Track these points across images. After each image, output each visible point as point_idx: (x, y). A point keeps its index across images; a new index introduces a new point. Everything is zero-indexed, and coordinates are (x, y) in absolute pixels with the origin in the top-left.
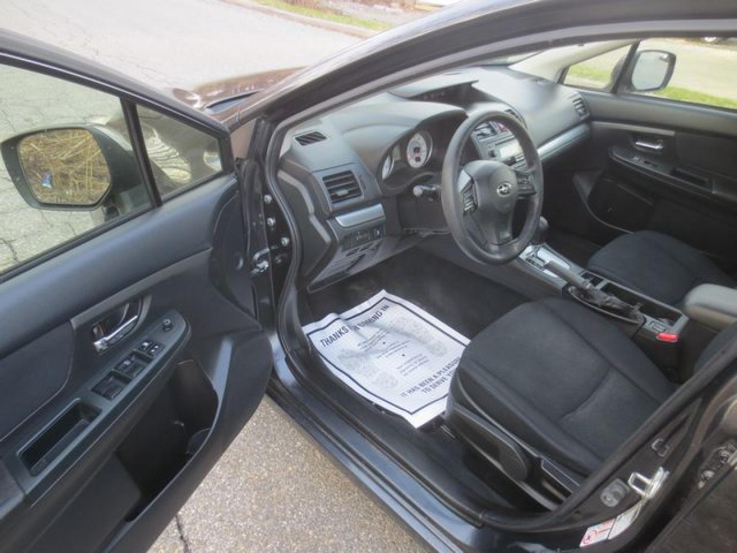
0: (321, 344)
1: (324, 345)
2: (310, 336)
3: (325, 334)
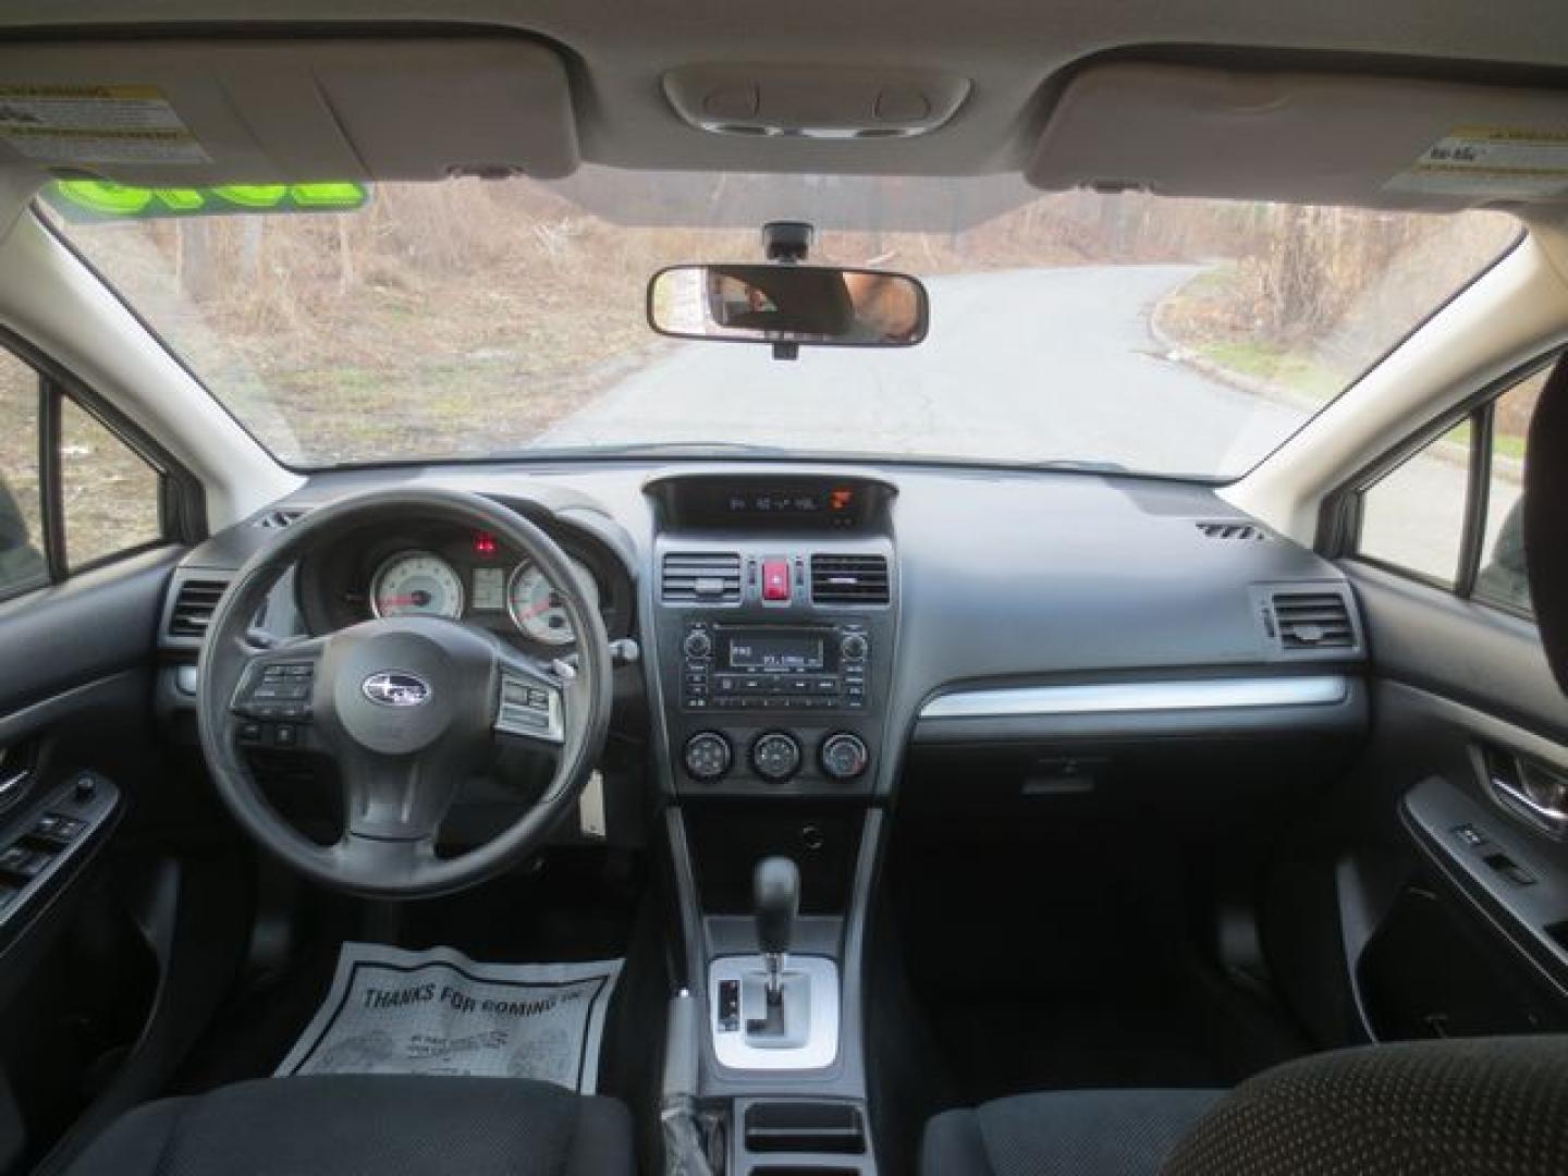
0: (365, 997)
2: (361, 970)
3: (388, 982)
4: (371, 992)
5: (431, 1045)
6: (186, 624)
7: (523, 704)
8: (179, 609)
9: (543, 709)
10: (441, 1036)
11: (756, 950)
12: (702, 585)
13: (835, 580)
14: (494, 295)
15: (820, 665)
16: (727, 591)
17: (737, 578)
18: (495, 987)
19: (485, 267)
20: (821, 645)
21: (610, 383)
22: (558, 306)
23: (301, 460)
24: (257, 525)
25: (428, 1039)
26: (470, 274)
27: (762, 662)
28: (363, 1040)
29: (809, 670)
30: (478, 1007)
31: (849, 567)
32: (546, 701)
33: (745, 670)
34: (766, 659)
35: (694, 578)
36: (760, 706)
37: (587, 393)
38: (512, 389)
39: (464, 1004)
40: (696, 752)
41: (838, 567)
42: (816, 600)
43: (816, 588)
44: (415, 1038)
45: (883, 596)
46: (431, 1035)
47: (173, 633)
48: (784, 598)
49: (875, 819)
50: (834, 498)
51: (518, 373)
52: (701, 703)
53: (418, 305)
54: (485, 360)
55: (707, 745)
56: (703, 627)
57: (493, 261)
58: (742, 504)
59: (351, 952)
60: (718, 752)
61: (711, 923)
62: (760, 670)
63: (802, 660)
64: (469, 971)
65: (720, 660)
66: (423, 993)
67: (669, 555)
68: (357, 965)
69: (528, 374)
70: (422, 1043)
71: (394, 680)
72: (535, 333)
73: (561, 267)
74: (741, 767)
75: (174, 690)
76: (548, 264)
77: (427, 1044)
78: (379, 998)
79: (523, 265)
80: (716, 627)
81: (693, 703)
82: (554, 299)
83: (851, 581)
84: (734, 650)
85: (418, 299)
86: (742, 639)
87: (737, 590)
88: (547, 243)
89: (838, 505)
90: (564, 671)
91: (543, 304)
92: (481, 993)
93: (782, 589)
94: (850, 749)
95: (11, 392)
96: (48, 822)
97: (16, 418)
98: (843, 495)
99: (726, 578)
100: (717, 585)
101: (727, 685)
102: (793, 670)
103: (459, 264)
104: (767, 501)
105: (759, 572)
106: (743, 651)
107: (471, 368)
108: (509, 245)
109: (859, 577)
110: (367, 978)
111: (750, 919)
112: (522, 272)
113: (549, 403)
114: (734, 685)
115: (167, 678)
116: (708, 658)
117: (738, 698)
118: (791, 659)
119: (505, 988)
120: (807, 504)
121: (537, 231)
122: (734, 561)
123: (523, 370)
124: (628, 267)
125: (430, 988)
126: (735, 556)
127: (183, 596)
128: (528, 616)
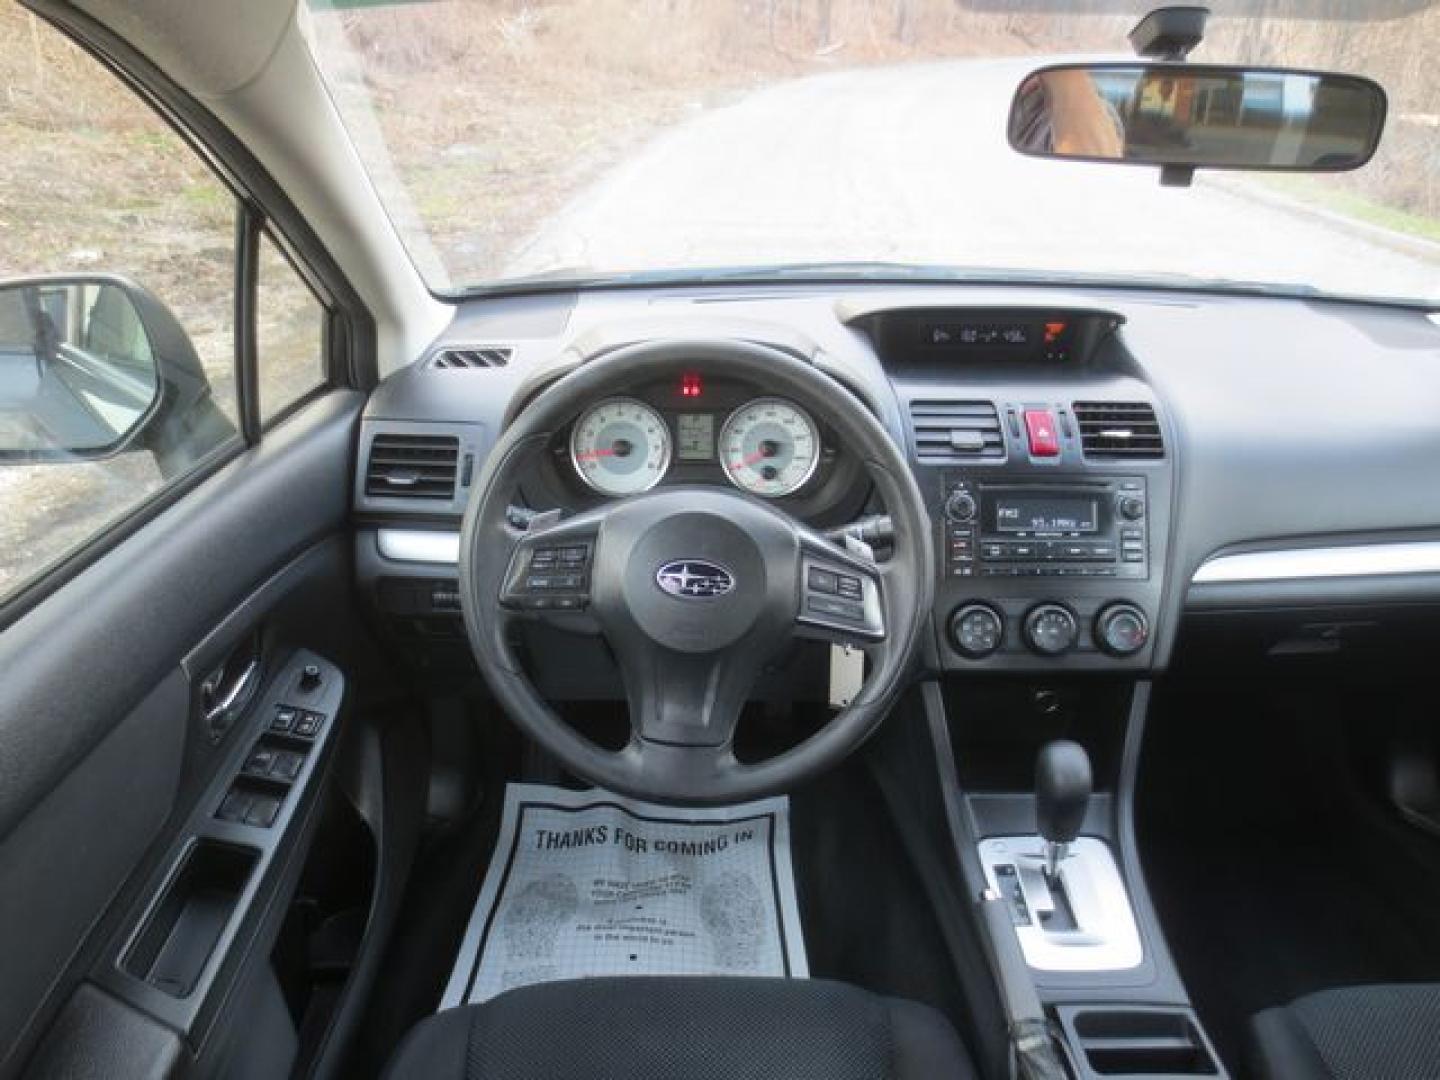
0: (536, 837)
1: (539, 846)
2: (528, 811)
3: (560, 823)
4: (541, 833)
5: (615, 890)
6: (384, 483)
7: (833, 593)
8: (372, 467)
9: (856, 600)
10: (623, 879)
11: (1034, 830)
12: (958, 438)
13: (1107, 433)
14: (459, 91)
15: (1095, 528)
16: (988, 444)
17: (997, 430)
18: (661, 826)
19: (448, 63)
20: (1094, 506)
21: (588, 179)
22: (524, 102)
23: (446, 287)
24: (431, 366)
25: (611, 884)
26: (434, 70)
27: (1031, 525)
28: (545, 885)
29: (1083, 534)
30: (651, 848)
31: (1120, 417)
32: (859, 590)
33: (1014, 534)
34: (1035, 522)
35: (947, 430)
36: (1033, 573)
37: (566, 190)
38: (495, 187)
39: (636, 845)
40: (966, 627)
41: (1108, 417)
42: (1088, 454)
43: (1087, 442)
44: (597, 883)
45: (1158, 450)
46: (614, 878)
47: (368, 494)
48: (1052, 453)
49: (1142, 692)
50: (1047, 330)
51: (496, 171)
52: (967, 571)
53: (388, 102)
54: (460, 158)
55: (978, 618)
56: (965, 487)
57: (456, 57)
58: (944, 335)
59: (516, 793)
60: (990, 626)
61: (972, 800)
62: (1030, 534)
63: (1073, 524)
64: (636, 811)
65: (988, 523)
66: (595, 835)
67: (915, 403)
68: (523, 806)
69: (507, 171)
70: (605, 887)
71: (693, 569)
72: (503, 130)
73: (523, 60)
74: (1013, 640)
75: (379, 560)
76: (509, 58)
77: (611, 889)
78: (550, 840)
79: (485, 60)
80: (981, 487)
81: (958, 572)
82: (518, 94)
83: (1125, 434)
84: (1001, 513)
85: (389, 96)
86: (1009, 499)
87: (999, 444)
88: (506, 36)
89: (1049, 337)
90: (859, 549)
91: (508, 100)
92: (649, 832)
93: (1051, 444)
94: (1129, 621)
95: (11, 196)
96: (285, 717)
97: (22, 223)
98: (1055, 327)
99: (984, 430)
100: (976, 439)
101: (995, 551)
102: (1067, 534)
103: (423, 61)
104: (974, 333)
105: (1021, 422)
106: (1009, 513)
107: (448, 166)
108: (471, 38)
109: (1135, 429)
110: (535, 820)
111: (1030, 797)
112: (485, 67)
113: (532, 200)
114: (1003, 552)
115: (364, 542)
116: (973, 522)
117: (1008, 566)
118: (1063, 522)
119: (671, 826)
120: (1016, 337)
121: (494, 22)
122: (988, 411)
123: (500, 167)
124: (587, 58)
125: (602, 830)
126: (988, 403)
127: (375, 452)
128: (739, 467)
